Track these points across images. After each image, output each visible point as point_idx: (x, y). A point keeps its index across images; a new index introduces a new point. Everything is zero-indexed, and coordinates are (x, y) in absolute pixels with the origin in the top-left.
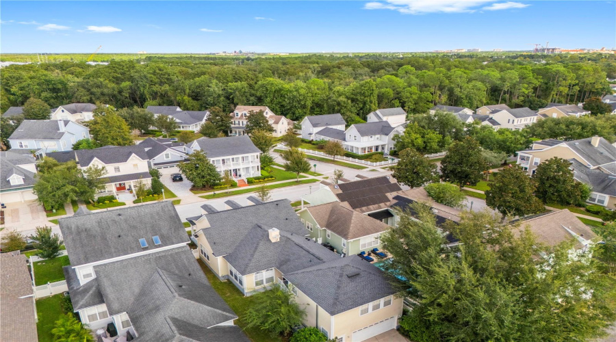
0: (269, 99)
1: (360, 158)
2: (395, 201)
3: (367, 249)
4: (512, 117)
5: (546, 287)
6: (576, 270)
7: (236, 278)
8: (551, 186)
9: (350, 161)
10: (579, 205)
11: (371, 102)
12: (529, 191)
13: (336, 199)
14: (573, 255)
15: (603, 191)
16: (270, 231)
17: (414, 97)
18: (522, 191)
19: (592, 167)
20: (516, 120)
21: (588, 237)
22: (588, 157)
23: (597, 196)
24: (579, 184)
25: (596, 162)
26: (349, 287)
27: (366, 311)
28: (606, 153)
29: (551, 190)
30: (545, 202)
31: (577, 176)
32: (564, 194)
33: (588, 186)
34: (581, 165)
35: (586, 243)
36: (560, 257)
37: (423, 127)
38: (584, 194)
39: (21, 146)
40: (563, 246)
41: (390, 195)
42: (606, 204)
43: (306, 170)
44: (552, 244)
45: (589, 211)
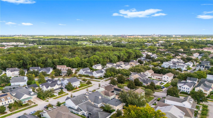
0: (65, 63)
1: (98, 79)
2: (114, 89)
3: (112, 98)
4: (125, 66)
5: (140, 99)
6: (143, 96)
7: (96, 105)
8: (137, 83)
9: (96, 80)
10: (142, 86)
11: (92, 63)
12: (134, 85)
13: (105, 90)
14: (142, 94)
15: (145, 83)
16: (99, 97)
17: (102, 61)
18: (133, 85)
19: (142, 79)
20: (126, 66)
21: (143, 92)
22: (141, 77)
23: (144, 84)
24: (141, 82)
25: (143, 77)
26: (117, 103)
27: (119, 106)
28: (144, 75)
29: (137, 84)
30: (136, 86)
31: (140, 81)
32: (139, 85)
33: (142, 82)
34: (140, 78)
35: (143, 93)
36: (141, 95)
37: (110, 71)
38: (142, 84)
39: (14, 84)
40: (141, 93)
41: (113, 88)
42: (145, 85)
43: (91, 84)
44: (140, 93)
45: (143, 87)
